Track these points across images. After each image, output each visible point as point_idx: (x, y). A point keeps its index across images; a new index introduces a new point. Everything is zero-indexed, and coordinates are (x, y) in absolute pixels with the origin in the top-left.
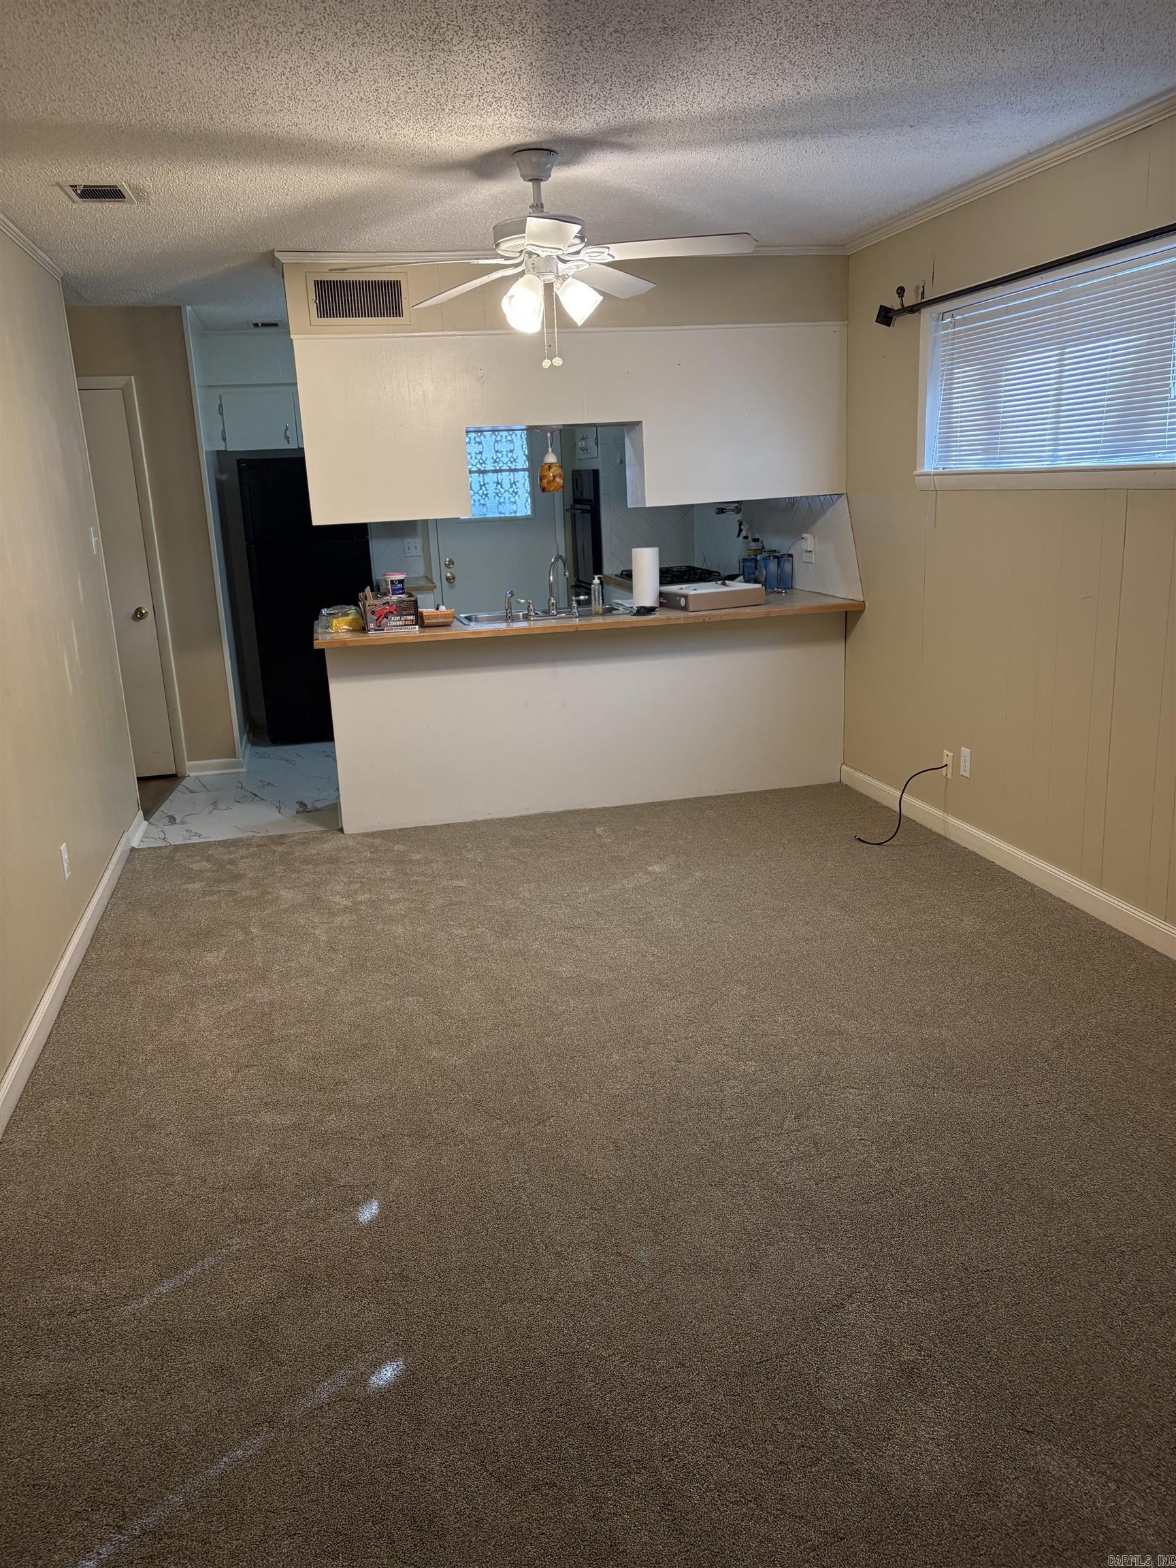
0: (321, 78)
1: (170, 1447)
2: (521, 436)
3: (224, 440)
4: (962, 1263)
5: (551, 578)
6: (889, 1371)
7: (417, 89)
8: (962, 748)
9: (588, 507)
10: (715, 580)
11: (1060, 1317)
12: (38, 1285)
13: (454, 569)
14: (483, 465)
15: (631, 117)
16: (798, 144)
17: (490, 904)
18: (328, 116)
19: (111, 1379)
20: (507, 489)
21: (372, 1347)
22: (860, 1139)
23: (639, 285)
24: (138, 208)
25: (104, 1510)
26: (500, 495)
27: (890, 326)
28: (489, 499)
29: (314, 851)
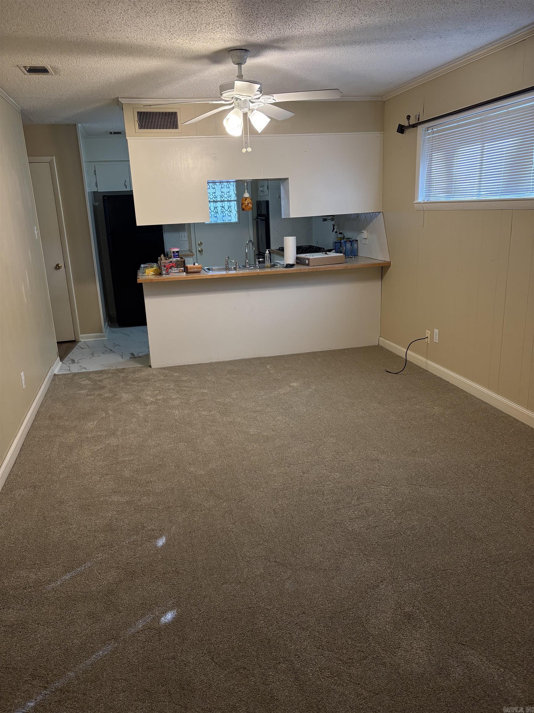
0: (139, 15)
1: (69, 650)
2: (233, 185)
3: (97, 186)
4: (433, 566)
5: (247, 250)
6: (399, 616)
7: (184, 20)
8: (435, 329)
9: (264, 218)
10: (322, 252)
11: (479, 591)
12: (9, 575)
13: (203, 247)
14: (216, 198)
15: (284, 34)
16: (361, 47)
17: (218, 400)
18: (142, 33)
19: (42, 619)
20: (227, 210)
21: (162, 604)
22: (387, 509)
23: (286, 114)
24: (55, 77)
25: (38, 679)
26: (223, 212)
27: (403, 134)
28: (218, 214)
29: (137, 376)
